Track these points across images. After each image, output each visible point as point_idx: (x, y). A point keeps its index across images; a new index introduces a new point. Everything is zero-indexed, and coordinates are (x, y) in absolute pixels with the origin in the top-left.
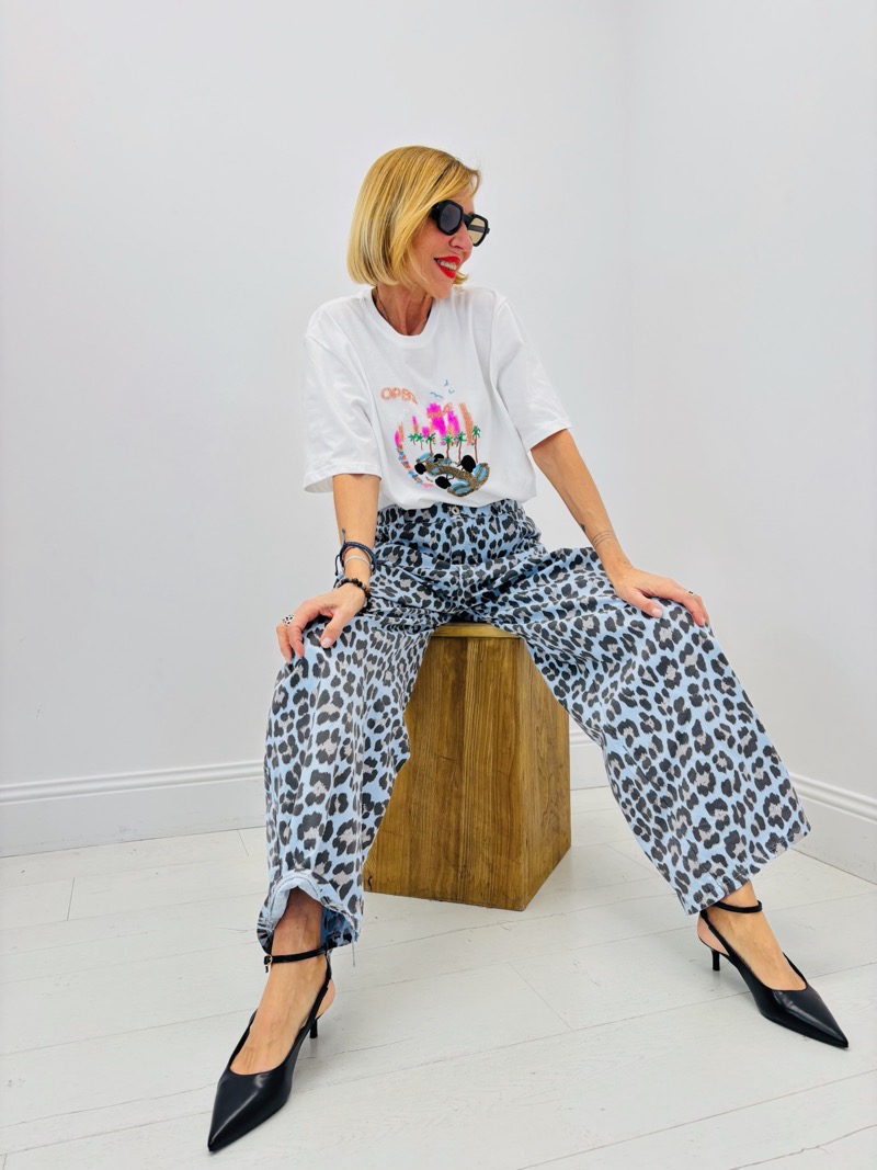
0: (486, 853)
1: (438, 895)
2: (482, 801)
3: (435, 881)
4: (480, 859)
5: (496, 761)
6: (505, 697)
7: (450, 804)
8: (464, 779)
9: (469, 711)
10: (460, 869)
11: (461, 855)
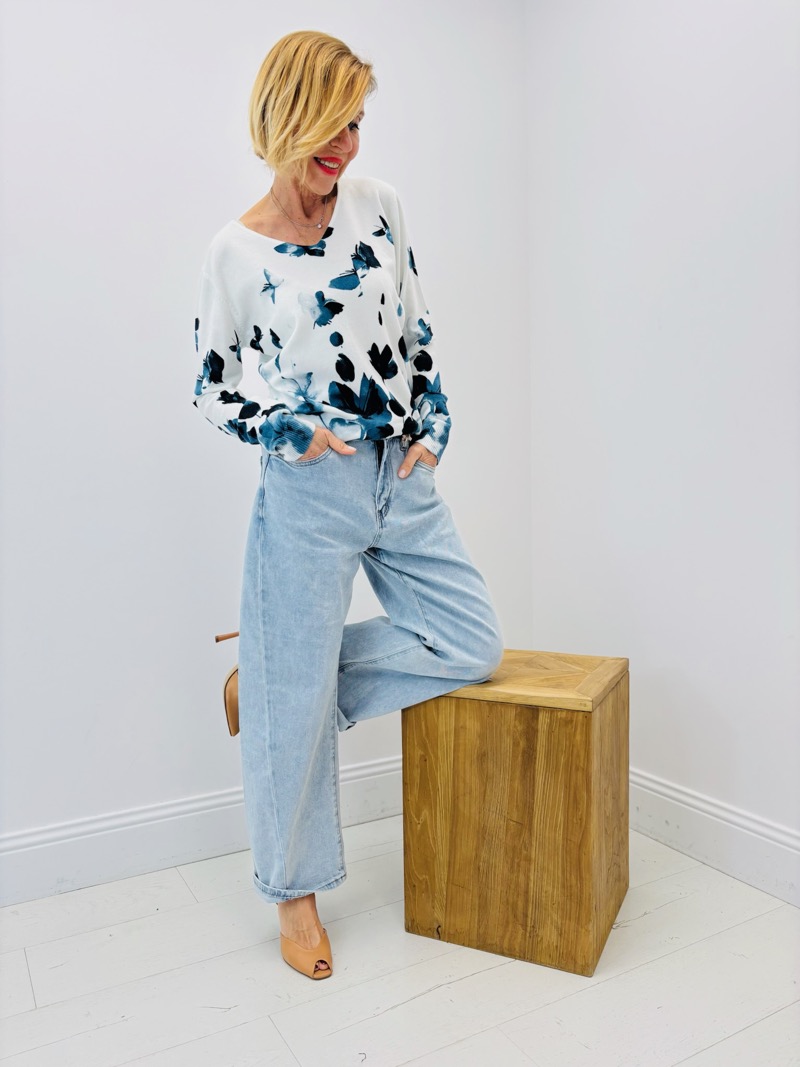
0: (555, 917)
1: (505, 951)
2: (551, 868)
3: (503, 938)
4: (549, 922)
5: (566, 828)
6: (577, 769)
7: (519, 865)
8: (534, 843)
9: (540, 779)
10: (529, 929)
11: (530, 916)
